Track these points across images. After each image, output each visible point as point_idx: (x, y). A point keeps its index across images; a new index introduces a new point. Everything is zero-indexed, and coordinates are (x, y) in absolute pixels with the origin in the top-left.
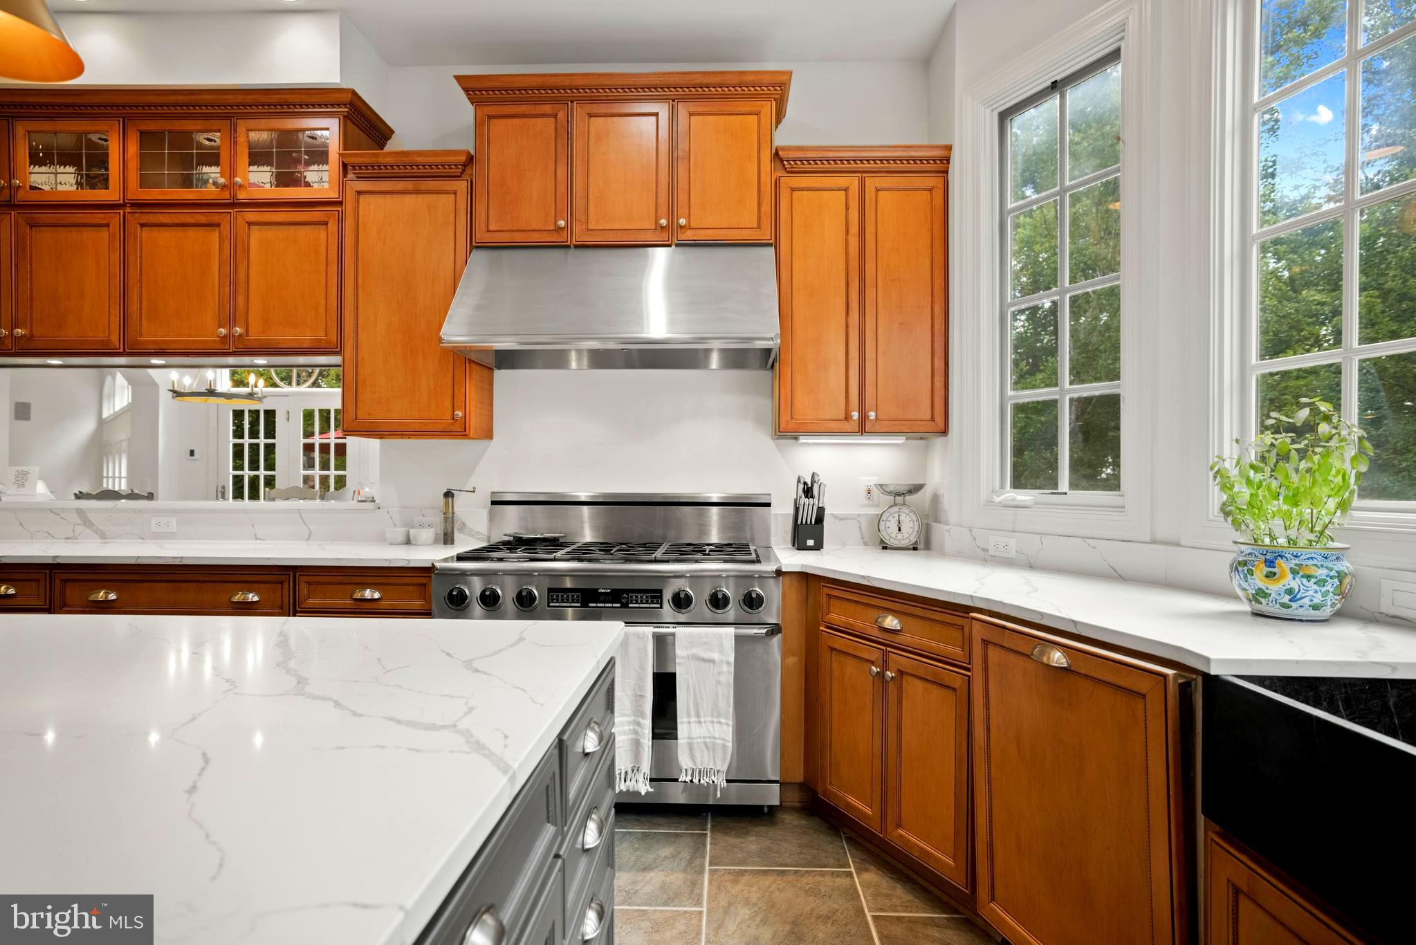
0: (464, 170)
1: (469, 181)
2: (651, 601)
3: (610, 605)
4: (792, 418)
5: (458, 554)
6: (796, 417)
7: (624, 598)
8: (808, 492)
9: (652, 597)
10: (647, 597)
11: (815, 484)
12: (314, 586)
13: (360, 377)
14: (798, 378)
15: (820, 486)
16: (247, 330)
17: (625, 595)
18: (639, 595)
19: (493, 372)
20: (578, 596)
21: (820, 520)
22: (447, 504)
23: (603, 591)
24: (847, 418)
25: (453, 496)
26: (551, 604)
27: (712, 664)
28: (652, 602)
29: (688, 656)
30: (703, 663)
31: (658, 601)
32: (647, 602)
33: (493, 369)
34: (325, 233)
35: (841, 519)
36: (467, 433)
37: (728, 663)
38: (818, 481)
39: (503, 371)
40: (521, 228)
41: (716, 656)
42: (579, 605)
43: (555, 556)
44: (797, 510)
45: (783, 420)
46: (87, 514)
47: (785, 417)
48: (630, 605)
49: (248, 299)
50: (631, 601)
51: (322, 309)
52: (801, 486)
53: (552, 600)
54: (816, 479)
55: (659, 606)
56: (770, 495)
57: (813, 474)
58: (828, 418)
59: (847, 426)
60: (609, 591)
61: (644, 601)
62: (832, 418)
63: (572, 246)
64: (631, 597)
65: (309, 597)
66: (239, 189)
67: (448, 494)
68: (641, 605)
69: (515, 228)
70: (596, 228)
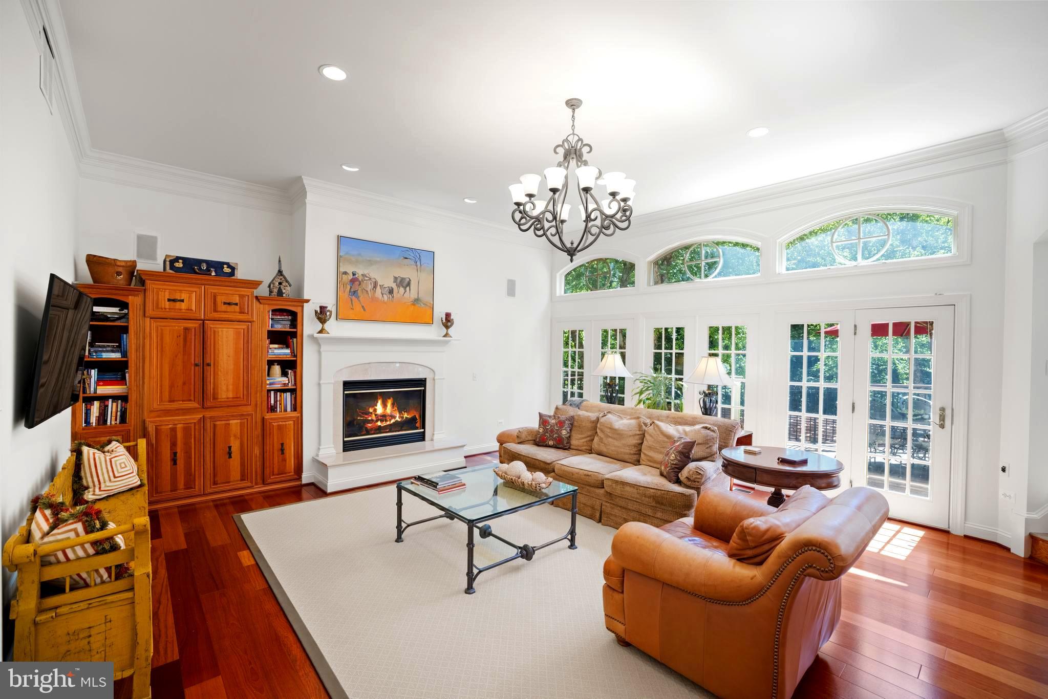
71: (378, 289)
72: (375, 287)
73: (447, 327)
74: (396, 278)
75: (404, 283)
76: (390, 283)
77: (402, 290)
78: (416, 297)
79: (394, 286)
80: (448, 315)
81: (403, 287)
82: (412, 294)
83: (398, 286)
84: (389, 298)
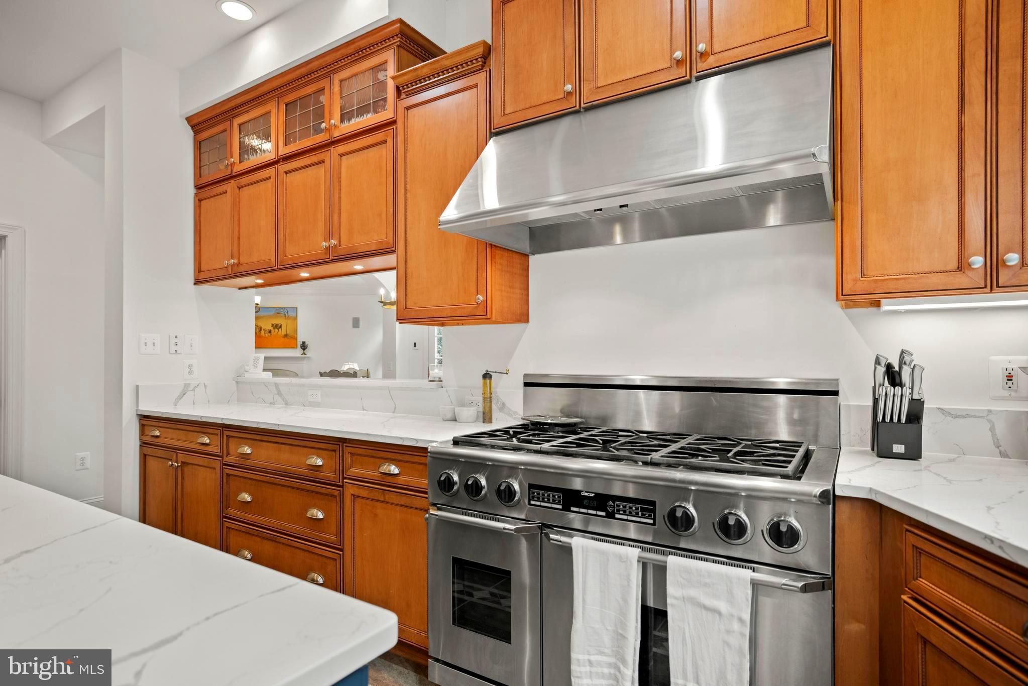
0: (485, 63)
1: (488, 71)
2: (642, 514)
3: (594, 512)
4: (863, 275)
5: (454, 437)
6: (870, 273)
7: (610, 506)
8: (893, 377)
9: (643, 510)
10: (637, 509)
11: (905, 367)
12: (356, 456)
13: (409, 271)
14: (872, 218)
15: (913, 370)
16: (340, 242)
17: (610, 502)
18: (628, 505)
19: (529, 258)
20: (559, 497)
21: (915, 415)
22: (485, 384)
23: (586, 494)
24: (962, 266)
25: (491, 377)
26: (532, 502)
27: (717, 616)
28: (643, 516)
29: (684, 598)
30: (704, 612)
31: (650, 516)
32: (637, 515)
33: (528, 255)
34: (386, 150)
35: (957, 416)
36: (488, 316)
37: (741, 620)
38: (911, 361)
39: (537, 256)
40: (533, 104)
41: (723, 606)
42: (560, 507)
43: (541, 447)
44: (876, 401)
45: (848, 278)
46: (280, 387)
47: (852, 274)
48: (617, 516)
49: (340, 216)
50: (618, 510)
51: (384, 216)
52: (881, 370)
53: (533, 497)
54: (907, 358)
55: (651, 521)
56: (837, 380)
57: (903, 352)
58: (926, 270)
59: (962, 280)
60: (593, 495)
61: (634, 513)
62: (932, 269)
63: (582, 110)
64: (618, 506)
65: (352, 466)
66: (335, 129)
67: (487, 376)
68: (630, 518)
69: (527, 106)
70: (605, 84)
71: (263, 332)
72: (261, 330)
73: (304, 349)
74: (273, 325)
75: (277, 327)
76: (269, 327)
77: (276, 330)
78: (286, 333)
79: (272, 329)
80: (304, 343)
81: (277, 328)
82: (283, 331)
83: (274, 329)
84: (268, 335)
